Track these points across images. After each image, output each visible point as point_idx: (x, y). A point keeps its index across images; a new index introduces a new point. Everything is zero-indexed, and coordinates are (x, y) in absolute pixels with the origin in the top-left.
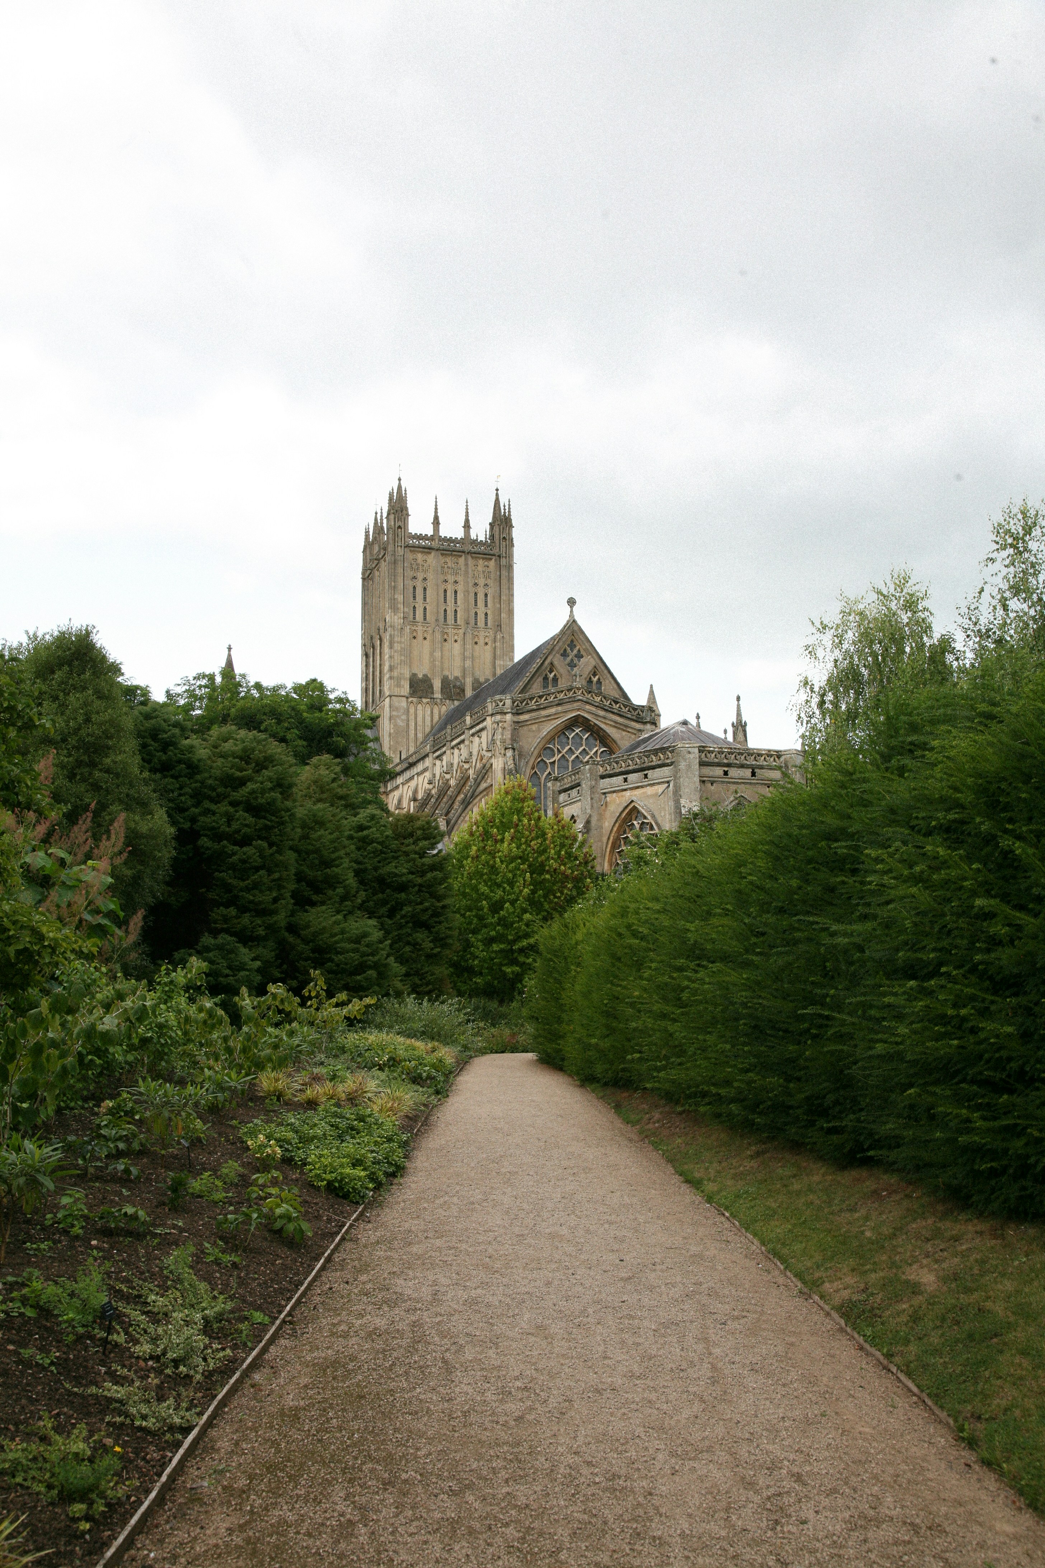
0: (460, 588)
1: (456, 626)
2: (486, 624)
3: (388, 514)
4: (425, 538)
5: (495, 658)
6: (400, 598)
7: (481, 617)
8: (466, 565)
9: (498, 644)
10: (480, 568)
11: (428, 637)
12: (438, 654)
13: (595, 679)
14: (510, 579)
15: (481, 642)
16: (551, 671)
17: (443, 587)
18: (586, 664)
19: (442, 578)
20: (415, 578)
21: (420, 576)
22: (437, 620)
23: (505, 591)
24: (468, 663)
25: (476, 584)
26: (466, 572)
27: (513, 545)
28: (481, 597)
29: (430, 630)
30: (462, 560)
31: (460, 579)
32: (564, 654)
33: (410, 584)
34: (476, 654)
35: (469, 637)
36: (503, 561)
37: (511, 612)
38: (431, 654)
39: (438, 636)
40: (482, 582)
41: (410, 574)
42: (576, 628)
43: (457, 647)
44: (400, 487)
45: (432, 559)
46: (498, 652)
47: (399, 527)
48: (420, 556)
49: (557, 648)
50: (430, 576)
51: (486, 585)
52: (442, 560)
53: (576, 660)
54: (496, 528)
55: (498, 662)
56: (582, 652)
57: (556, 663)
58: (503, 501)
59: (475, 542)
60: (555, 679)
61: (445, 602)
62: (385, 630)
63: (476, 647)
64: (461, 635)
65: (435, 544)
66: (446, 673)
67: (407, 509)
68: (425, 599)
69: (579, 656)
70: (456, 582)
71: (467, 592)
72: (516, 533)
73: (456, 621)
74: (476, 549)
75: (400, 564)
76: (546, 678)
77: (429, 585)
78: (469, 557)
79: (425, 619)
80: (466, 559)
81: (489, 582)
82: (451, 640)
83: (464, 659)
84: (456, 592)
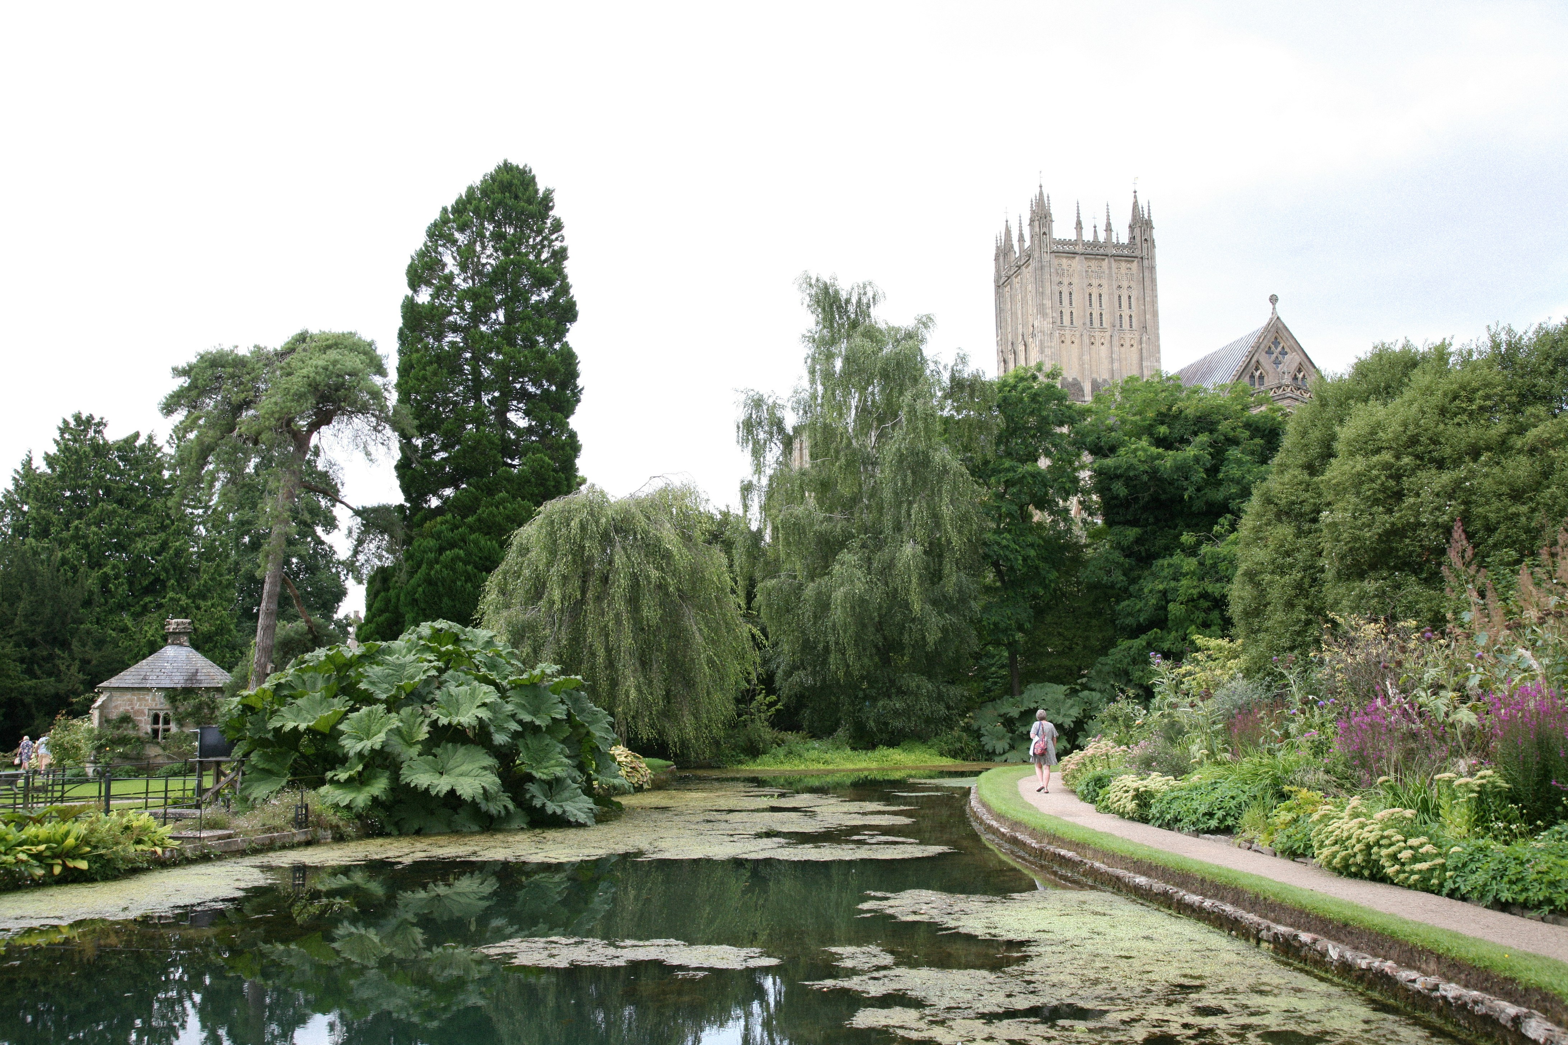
0: (1105, 291)
1: (1103, 330)
2: (1131, 326)
3: (1032, 221)
4: (1069, 243)
5: (1141, 359)
6: (1048, 303)
7: (1126, 319)
8: (1110, 268)
9: (1144, 345)
10: (1123, 271)
11: (1076, 341)
12: (1086, 358)
13: (1300, 376)
14: (1153, 281)
15: (1127, 344)
16: (1257, 369)
17: (1088, 291)
18: (1291, 361)
19: (1086, 282)
20: (1060, 283)
21: (1066, 281)
22: (1084, 324)
23: (1148, 292)
24: (1116, 366)
25: (1120, 287)
26: (1110, 275)
27: (1154, 246)
28: (1125, 300)
29: (1078, 334)
30: (1105, 264)
31: (1104, 282)
32: (1269, 352)
33: (1056, 289)
34: (1123, 356)
35: (1115, 339)
36: (1146, 262)
37: (1155, 314)
38: (1080, 358)
39: (1086, 340)
40: (1125, 284)
41: (1056, 279)
42: (1280, 326)
43: (1104, 351)
44: (1041, 193)
45: (1077, 264)
46: (1145, 355)
47: (1044, 233)
48: (1064, 262)
49: (1262, 346)
50: (1075, 280)
51: (1129, 287)
52: (1086, 263)
53: (1280, 357)
54: (1137, 231)
55: (1144, 364)
56: (1287, 349)
57: (1262, 360)
58: (1142, 202)
59: (1117, 246)
60: (1261, 377)
61: (1091, 305)
62: (1033, 335)
63: (1123, 349)
64: (1108, 338)
65: (1079, 249)
66: (1094, 376)
67: (1050, 215)
68: (1071, 304)
69: (1284, 353)
70: (1100, 285)
71: (1111, 294)
72: (1156, 234)
73: (1101, 324)
74: (1119, 252)
75: (1047, 269)
76: (1252, 376)
77: (1074, 288)
78: (1112, 260)
79: (1072, 323)
80: (1109, 262)
81: (1132, 284)
82: (1098, 343)
83: (1112, 361)
84: (1100, 295)
